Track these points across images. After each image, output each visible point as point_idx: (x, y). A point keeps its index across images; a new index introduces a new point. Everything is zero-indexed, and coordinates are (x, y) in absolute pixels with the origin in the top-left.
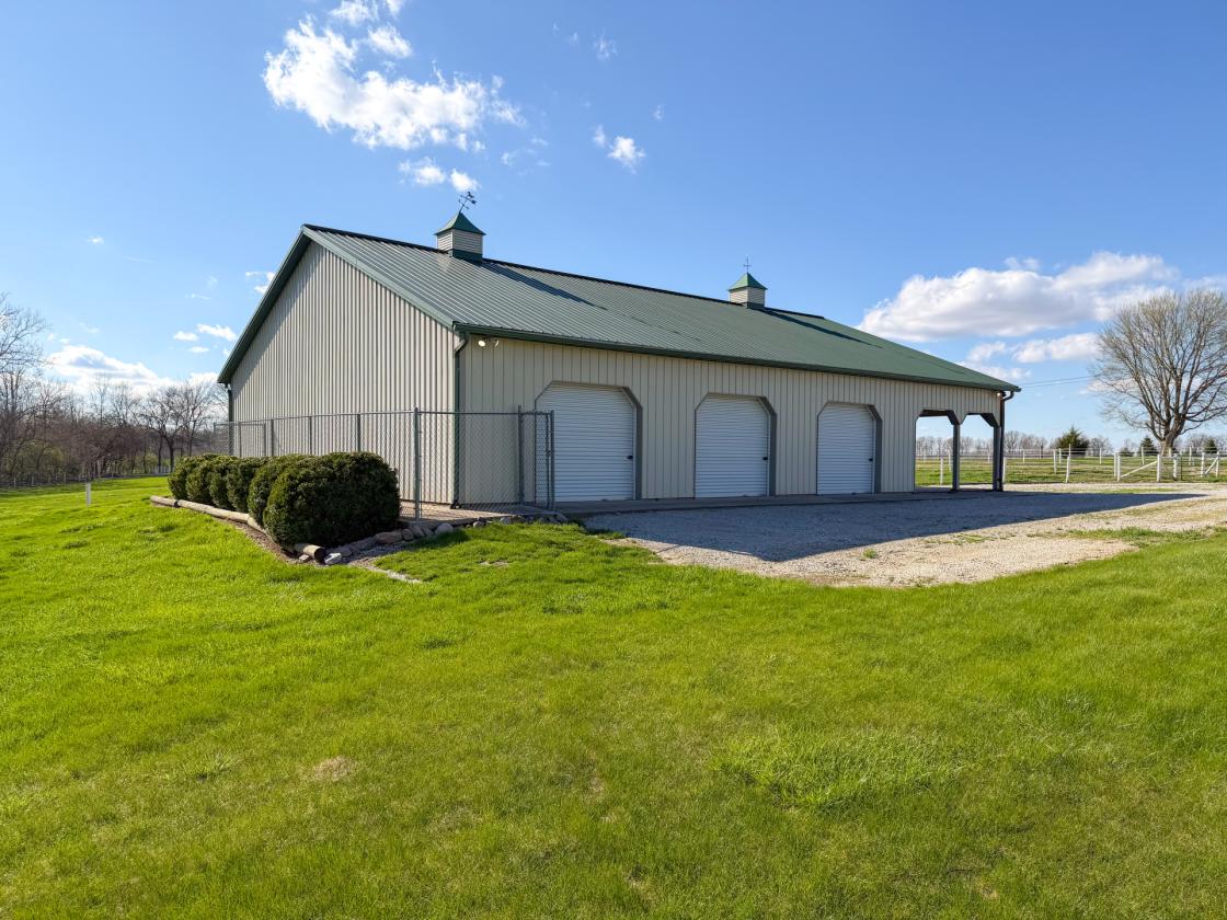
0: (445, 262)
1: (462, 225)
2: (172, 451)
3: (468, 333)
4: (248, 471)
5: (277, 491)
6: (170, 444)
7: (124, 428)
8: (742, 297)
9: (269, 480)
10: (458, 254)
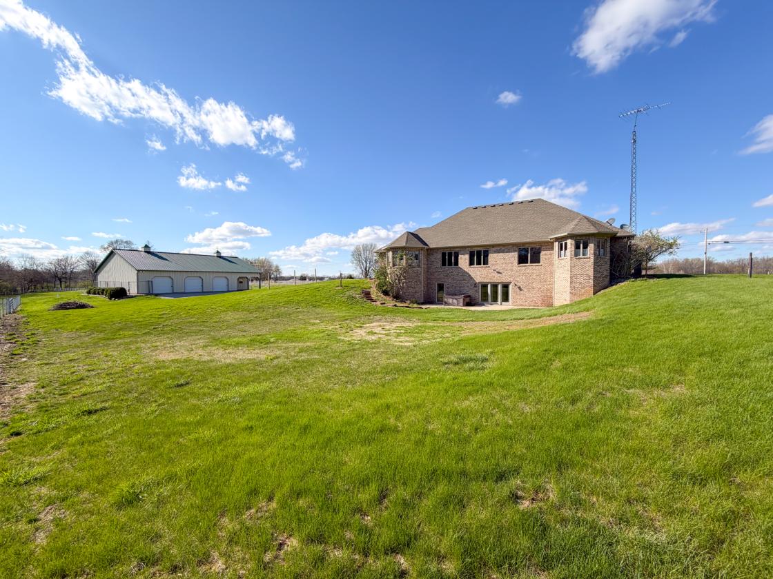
0: (143, 253)
1: (146, 246)
2: (61, 282)
3: (138, 271)
4: (103, 290)
5: (109, 292)
6: (60, 279)
7: (36, 272)
8: (215, 255)
9: (107, 291)
10: (145, 252)
